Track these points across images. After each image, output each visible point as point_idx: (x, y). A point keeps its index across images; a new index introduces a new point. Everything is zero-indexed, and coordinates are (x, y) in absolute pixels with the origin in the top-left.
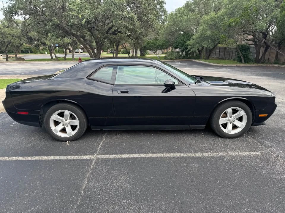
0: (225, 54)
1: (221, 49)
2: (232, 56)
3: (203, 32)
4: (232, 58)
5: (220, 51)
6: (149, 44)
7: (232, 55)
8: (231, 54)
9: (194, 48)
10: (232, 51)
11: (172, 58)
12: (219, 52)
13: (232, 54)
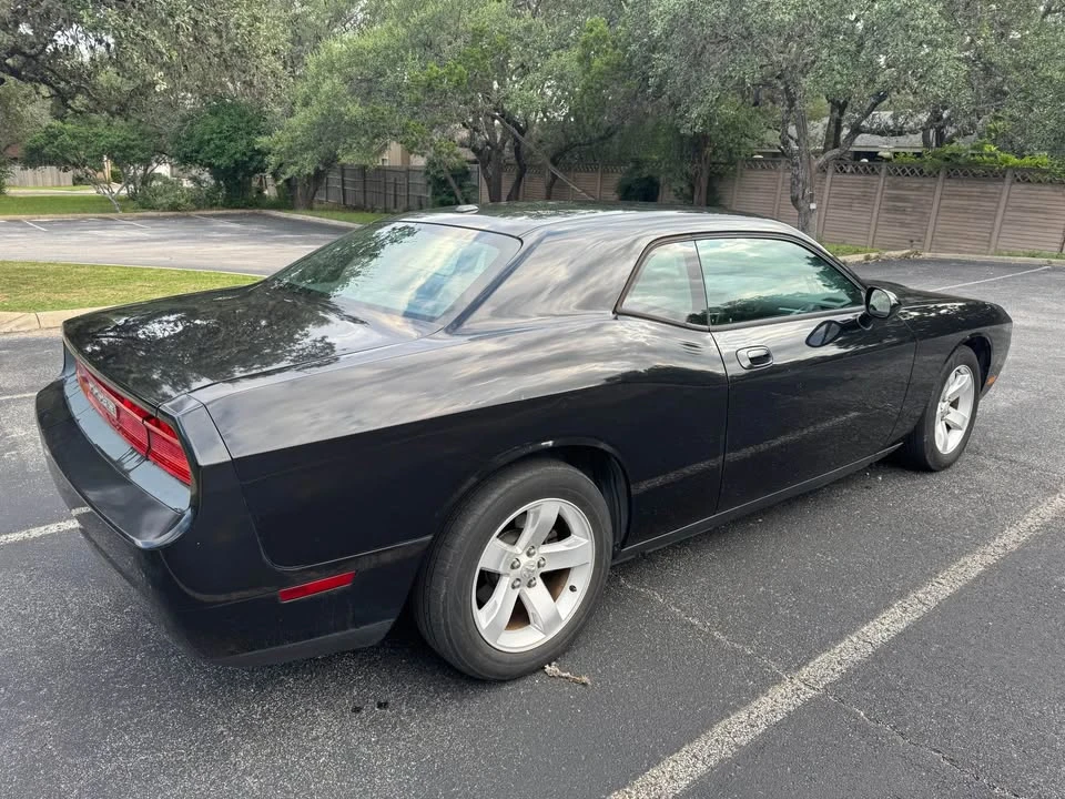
0: (365, 192)
1: (347, 173)
2: (395, 201)
3: (331, 105)
4: (395, 207)
5: (343, 180)
6: (56, 137)
7: (395, 196)
8: (392, 192)
9: (295, 164)
10: (392, 180)
11: (179, 205)
12: (343, 185)
13: (395, 191)
